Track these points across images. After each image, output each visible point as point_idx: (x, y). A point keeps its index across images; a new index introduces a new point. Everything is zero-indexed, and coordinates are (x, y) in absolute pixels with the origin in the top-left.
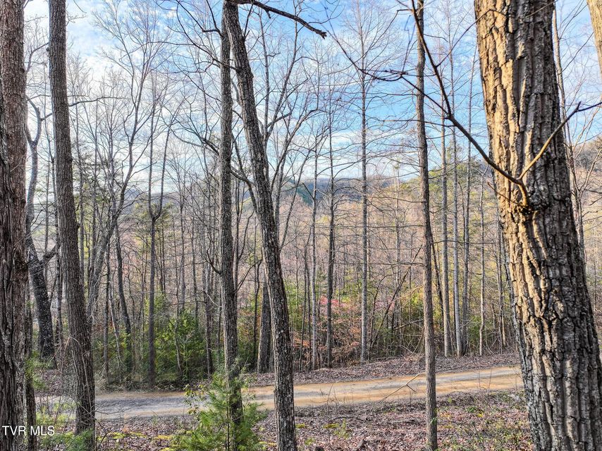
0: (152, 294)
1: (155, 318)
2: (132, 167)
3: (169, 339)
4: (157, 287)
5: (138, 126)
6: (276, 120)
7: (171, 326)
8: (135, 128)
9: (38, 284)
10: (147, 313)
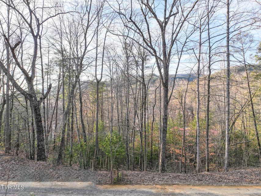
0: (97, 122)
1: (99, 135)
2: (86, 48)
3: (106, 146)
4: (99, 118)
5: (90, 23)
6: (170, 16)
7: (107, 139)
8: (88, 24)
9: (36, 113)
10: (95, 131)
